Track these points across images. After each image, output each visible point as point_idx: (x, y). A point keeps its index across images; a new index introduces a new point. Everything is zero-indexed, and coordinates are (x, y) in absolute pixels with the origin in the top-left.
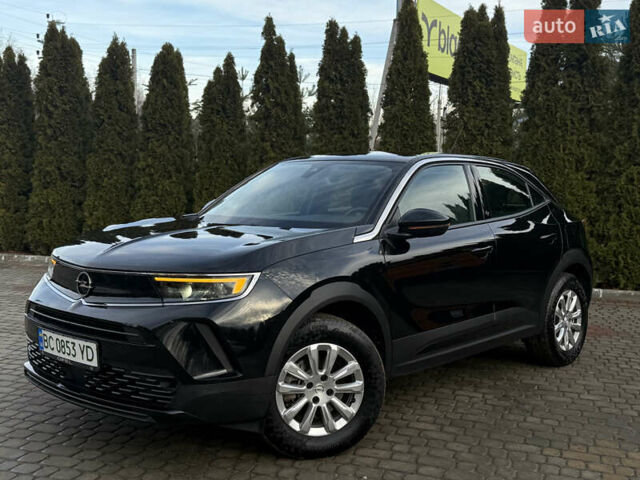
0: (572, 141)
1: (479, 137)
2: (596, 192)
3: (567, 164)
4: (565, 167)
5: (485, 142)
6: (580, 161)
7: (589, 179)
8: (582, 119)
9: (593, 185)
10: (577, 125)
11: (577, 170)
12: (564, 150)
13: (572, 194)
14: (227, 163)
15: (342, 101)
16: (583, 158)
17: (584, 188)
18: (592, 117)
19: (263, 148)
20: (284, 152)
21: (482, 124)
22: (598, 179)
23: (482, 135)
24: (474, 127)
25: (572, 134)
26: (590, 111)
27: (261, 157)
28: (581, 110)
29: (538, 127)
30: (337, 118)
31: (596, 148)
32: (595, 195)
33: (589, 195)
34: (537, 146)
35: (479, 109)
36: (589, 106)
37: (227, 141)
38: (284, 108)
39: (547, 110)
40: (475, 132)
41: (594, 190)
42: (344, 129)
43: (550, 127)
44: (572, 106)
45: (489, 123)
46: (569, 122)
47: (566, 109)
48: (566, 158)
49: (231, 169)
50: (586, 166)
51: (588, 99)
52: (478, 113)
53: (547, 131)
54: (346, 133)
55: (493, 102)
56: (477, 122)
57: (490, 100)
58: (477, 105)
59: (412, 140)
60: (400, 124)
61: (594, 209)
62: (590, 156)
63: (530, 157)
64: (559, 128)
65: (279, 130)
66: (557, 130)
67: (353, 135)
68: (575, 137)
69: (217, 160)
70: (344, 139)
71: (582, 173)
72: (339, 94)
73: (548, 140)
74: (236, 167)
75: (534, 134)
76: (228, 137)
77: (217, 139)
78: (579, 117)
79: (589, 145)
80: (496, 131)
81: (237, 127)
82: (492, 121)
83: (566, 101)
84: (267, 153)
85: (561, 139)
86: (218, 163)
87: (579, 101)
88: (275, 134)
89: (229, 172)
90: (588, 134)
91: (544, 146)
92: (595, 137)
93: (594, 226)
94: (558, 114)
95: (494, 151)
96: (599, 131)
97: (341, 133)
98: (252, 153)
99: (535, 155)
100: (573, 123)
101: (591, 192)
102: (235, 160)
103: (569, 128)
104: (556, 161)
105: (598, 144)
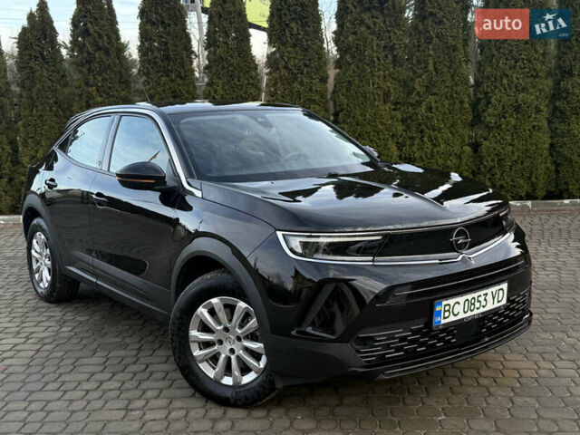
0: (379, 77)
1: (299, 76)
2: (402, 121)
3: (376, 97)
4: (375, 99)
5: (305, 80)
6: (387, 94)
7: (395, 109)
8: (386, 56)
9: (398, 114)
10: (382, 62)
11: (385, 103)
12: (373, 84)
13: (382, 124)
14: (51, 110)
15: (166, 44)
16: (389, 91)
17: (392, 118)
18: (395, 53)
19: (89, 93)
20: (113, 96)
21: (301, 63)
22: (402, 109)
23: (302, 73)
24: (295, 66)
25: (379, 70)
26: (392, 48)
27: (87, 102)
28: (385, 47)
29: (350, 65)
30: (163, 61)
31: (399, 81)
32: (401, 123)
33: (396, 124)
34: (349, 82)
35: (297, 49)
36: (391, 44)
37: (49, 87)
38: (107, 52)
39: (357, 48)
40: (295, 71)
41: (400, 119)
42: (171, 71)
43: (360, 64)
44: (377, 45)
45: (307, 62)
46: (375, 59)
47: (372, 47)
48: (375, 91)
49: (56, 116)
50: (392, 98)
51: (390, 38)
52: (297, 53)
53: (358, 68)
54: (173, 76)
55: (309, 42)
56: (297, 61)
57: (307, 41)
58: (295, 46)
59: (239, 81)
60: (226, 65)
61: (401, 136)
62: (395, 89)
63: (344, 91)
64: (368, 65)
65: (104, 74)
66: (365, 67)
67: (181, 77)
68: (381, 72)
69: (40, 108)
70: (172, 81)
71: (388, 105)
72: (162, 37)
73: (359, 76)
74: (61, 113)
75: (347, 71)
76: (49, 83)
77: (38, 86)
78: (384, 54)
79: (394, 79)
80: (314, 69)
81: (58, 72)
82: (310, 60)
83: (372, 40)
84: (93, 98)
85: (370, 75)
86: (42, 111)
87: (382, 39)
88: (100, 79)
89: (54, 118)
90: (392, 69)
91: (357, 82)
92: (398, 72)
93: (401, 150)
94: (366, 53)
95: (314, 88)
96: (401, 66)
97: (168, 76)
98: (77, 99)
99: (348, 90)
100: (378, 59)
101: (397, 121)
102: (59, 107)
103: (376, 65)
104: (368, 95)
105: (401, 78)
